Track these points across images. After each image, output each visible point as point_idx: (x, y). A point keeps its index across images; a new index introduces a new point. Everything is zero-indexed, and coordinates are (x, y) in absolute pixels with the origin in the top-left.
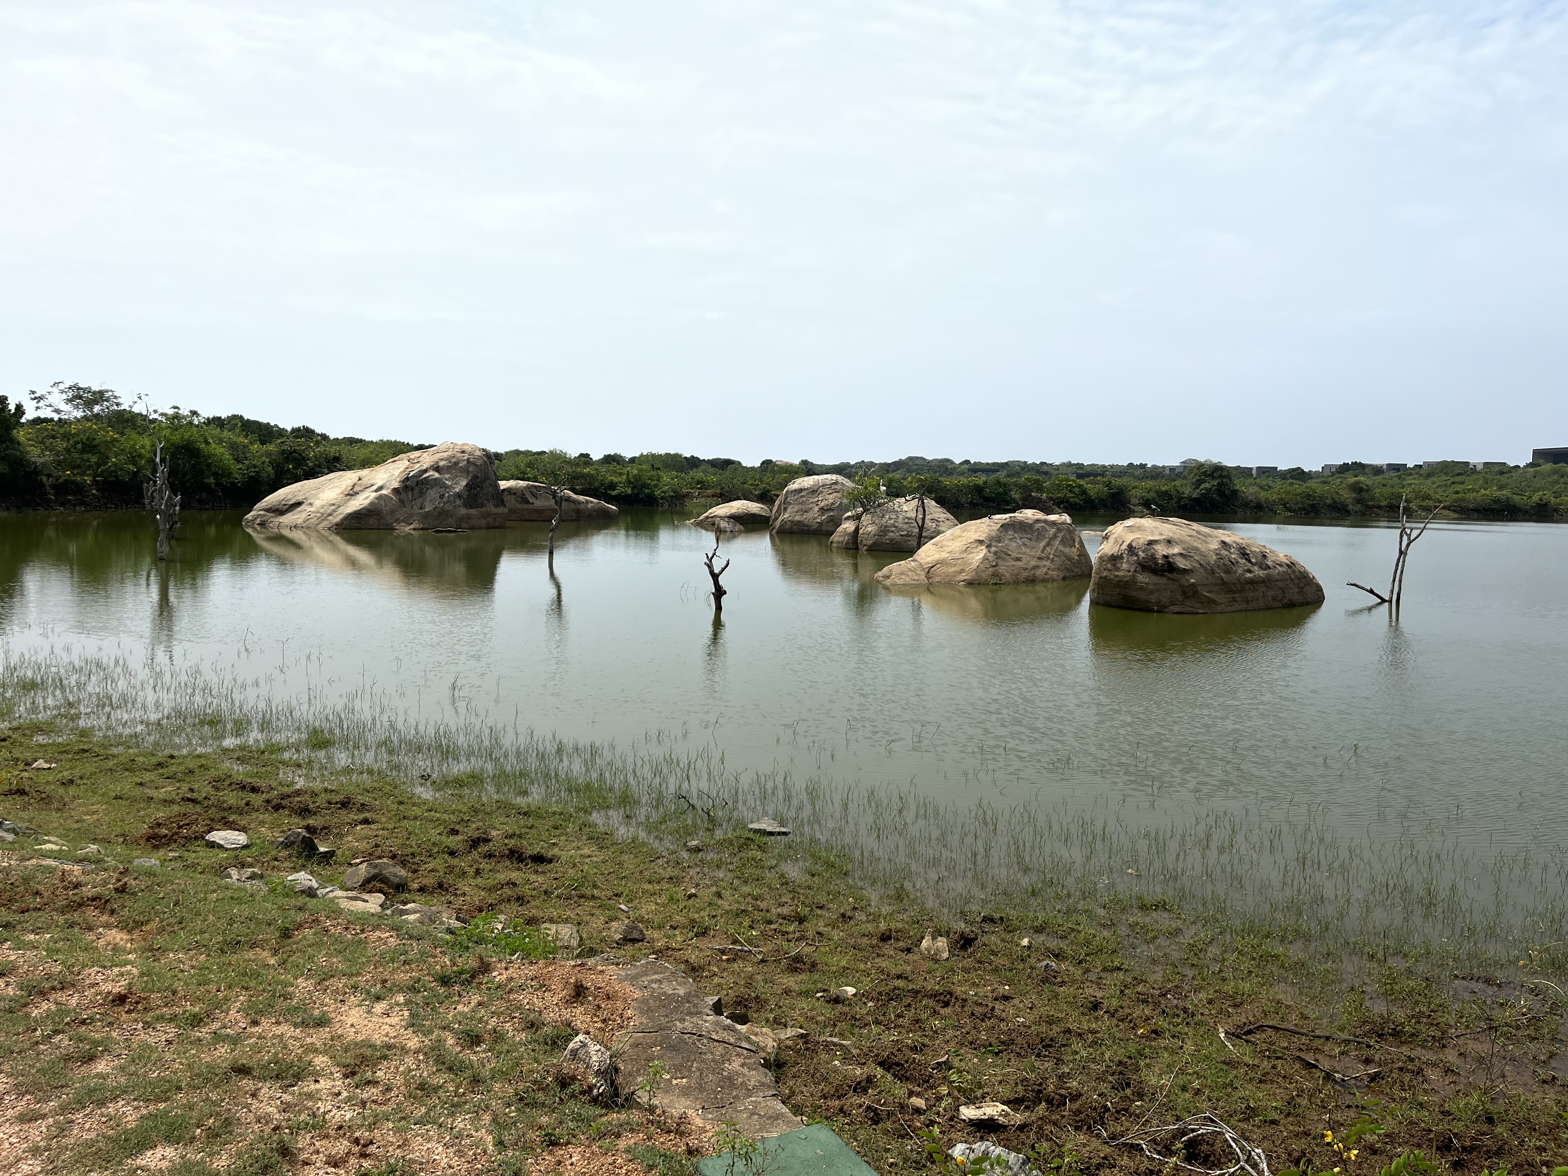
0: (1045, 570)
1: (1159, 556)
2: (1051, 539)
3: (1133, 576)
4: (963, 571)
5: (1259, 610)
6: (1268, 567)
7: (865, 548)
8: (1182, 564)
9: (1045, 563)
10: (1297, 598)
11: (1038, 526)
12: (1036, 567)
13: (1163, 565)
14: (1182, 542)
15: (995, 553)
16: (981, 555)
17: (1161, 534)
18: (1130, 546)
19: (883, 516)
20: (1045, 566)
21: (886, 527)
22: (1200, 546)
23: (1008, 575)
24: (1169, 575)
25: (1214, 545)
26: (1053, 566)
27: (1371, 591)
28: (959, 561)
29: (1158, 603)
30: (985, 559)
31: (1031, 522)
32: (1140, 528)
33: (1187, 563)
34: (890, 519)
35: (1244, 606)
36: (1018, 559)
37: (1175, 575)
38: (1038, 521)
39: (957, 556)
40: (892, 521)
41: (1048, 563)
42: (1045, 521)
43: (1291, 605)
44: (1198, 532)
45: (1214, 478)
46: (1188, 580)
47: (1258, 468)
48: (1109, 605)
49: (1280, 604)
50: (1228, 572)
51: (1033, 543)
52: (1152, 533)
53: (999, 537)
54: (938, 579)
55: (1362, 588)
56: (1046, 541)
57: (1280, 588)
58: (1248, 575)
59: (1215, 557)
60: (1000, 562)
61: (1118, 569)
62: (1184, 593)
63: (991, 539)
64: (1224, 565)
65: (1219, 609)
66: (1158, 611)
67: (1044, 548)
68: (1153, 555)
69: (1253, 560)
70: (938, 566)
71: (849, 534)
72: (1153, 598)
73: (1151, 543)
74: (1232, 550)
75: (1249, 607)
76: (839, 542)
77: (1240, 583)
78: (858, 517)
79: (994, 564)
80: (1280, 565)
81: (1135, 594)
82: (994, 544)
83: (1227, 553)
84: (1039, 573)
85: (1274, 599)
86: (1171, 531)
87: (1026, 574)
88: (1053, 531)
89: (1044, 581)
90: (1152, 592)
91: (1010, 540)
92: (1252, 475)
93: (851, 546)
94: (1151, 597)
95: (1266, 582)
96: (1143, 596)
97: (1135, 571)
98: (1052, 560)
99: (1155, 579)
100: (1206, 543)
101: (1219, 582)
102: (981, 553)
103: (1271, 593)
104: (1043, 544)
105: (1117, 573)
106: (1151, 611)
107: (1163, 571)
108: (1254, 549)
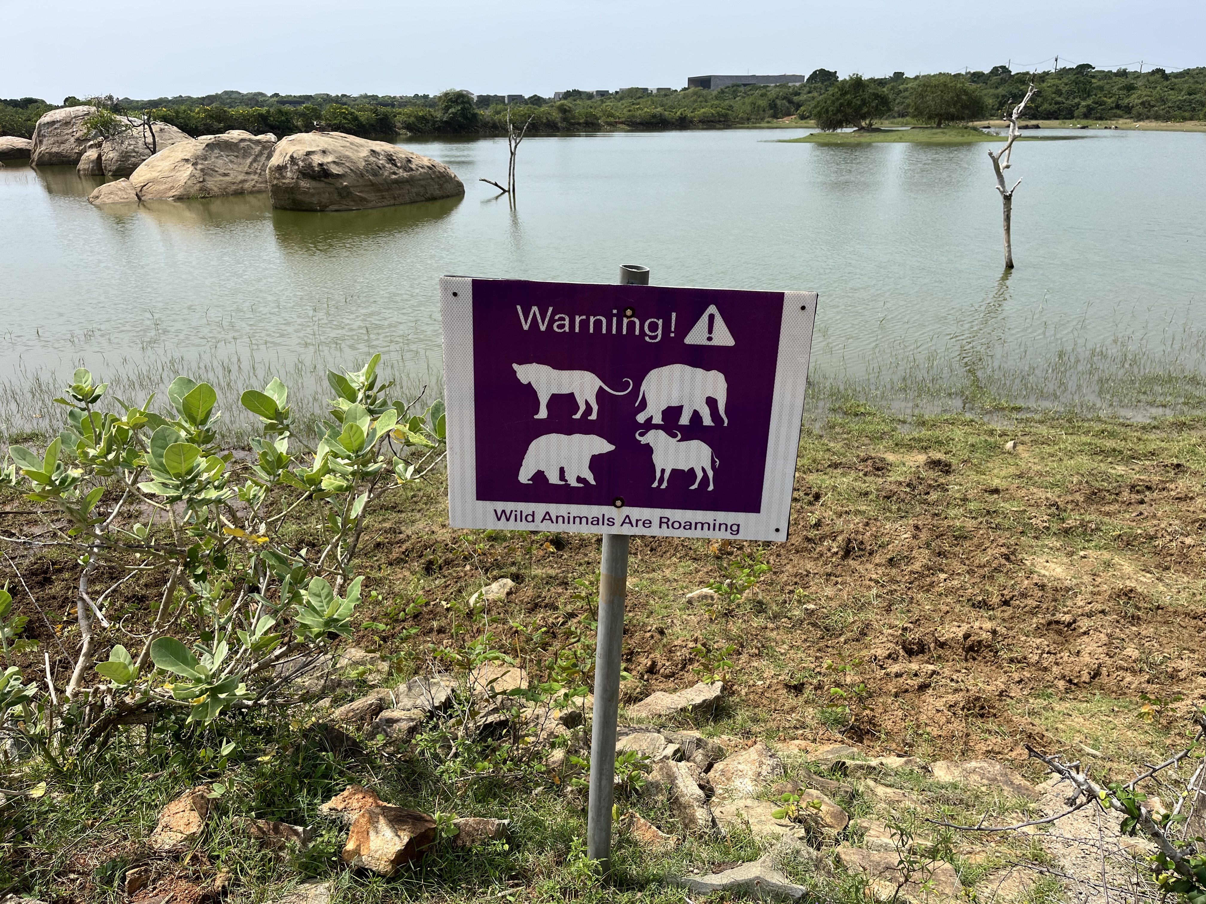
0: (253, 183)
1: (315, 164)
2: (257, 156)
3: (297, 183)
4: (172, 187)
5: (405, 204)
6: (412, 170)
7: (110, 173)
8: (335, 170)
9: (252, 177)
10: (437, 193)
11: (242, 144)
12: (243, 181)
13: (319, 172)
14: (335, 151)
15: (202, 170)
16: (189, 173)
17: (318, 146)
18: (292, 157)
19: (122, 143)
20: (253, 180)
21: (127, 152)
22: (350, 154)
23: (216, 189)
24: (326, 180)
25: (364, 153)
26: (260, 180)
27: (496, 185)
28: (169, 179)
29: (319, 204)
30: (192, 176)
31: (235, 141)
32: (300, 141)
33: (340, 169)
34: (130, 145)
35: (392, 202)
36: (225, 175)
37: (330, 180)
38: (242, 140)
39: (166, 174)
40: (132, 147)
41: (256, 177)
42: (250, 140)
43: (433, 199)
44: (351, 144)
45: (458, 104)
46: (342, 184)
47: (509, 96)
48: (285, 209)
49: (423, 198)
50: (375, 174)
51: (240, 160)
52: (311, 145)
53: (205, 155)
54: (150, 196)
55: (490, 182)
56: (252, 157)
57: (422, 186)
58: (394, 177)
59: (364, 164)
60: (207, 178)
61: (284, 177)
62: (340, 194)
63: (197, 157)
64: (372, 169)
65: (370, 205)
66: (321, 211)
67: (251, 163)
68: (310, 164)
69: (399, 165)
70: (150, 184)
71: (93, 161)
72: (315, 200)
73: (309, 154)
74: (381, 157)
75: (397, 202)
76: (84, 170)
77: (387, 183)
78: (99, 145)
79: (201, 180)
80: (422, 168)
81: (300, 197)
82: (200, 162)
83: (374, 159)
84: (247, 186)
85: (418, 194)
86: (326, 142)
87: (234, 187)
88: (258, 149)
89: (252, 193)
90: (313, 195)
91: (217, 158)
92: (504, 102)
93: (97, 172)
94: (314, 199)
95: (410, 181)
96: (307, 199)
97: (298, 178)
98: (260, 174)
99: (314, 184)
100: (357, 151)
101: (369, 183)
102: (188, 170)
103: (415, 190)
104: (249, 160)
105: (284, 181)
106: (316, 211)
107: (320, 177)
108: (400, 155)
